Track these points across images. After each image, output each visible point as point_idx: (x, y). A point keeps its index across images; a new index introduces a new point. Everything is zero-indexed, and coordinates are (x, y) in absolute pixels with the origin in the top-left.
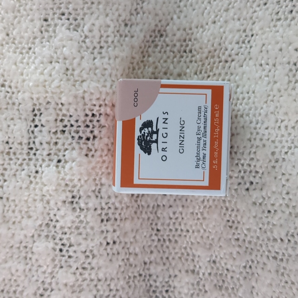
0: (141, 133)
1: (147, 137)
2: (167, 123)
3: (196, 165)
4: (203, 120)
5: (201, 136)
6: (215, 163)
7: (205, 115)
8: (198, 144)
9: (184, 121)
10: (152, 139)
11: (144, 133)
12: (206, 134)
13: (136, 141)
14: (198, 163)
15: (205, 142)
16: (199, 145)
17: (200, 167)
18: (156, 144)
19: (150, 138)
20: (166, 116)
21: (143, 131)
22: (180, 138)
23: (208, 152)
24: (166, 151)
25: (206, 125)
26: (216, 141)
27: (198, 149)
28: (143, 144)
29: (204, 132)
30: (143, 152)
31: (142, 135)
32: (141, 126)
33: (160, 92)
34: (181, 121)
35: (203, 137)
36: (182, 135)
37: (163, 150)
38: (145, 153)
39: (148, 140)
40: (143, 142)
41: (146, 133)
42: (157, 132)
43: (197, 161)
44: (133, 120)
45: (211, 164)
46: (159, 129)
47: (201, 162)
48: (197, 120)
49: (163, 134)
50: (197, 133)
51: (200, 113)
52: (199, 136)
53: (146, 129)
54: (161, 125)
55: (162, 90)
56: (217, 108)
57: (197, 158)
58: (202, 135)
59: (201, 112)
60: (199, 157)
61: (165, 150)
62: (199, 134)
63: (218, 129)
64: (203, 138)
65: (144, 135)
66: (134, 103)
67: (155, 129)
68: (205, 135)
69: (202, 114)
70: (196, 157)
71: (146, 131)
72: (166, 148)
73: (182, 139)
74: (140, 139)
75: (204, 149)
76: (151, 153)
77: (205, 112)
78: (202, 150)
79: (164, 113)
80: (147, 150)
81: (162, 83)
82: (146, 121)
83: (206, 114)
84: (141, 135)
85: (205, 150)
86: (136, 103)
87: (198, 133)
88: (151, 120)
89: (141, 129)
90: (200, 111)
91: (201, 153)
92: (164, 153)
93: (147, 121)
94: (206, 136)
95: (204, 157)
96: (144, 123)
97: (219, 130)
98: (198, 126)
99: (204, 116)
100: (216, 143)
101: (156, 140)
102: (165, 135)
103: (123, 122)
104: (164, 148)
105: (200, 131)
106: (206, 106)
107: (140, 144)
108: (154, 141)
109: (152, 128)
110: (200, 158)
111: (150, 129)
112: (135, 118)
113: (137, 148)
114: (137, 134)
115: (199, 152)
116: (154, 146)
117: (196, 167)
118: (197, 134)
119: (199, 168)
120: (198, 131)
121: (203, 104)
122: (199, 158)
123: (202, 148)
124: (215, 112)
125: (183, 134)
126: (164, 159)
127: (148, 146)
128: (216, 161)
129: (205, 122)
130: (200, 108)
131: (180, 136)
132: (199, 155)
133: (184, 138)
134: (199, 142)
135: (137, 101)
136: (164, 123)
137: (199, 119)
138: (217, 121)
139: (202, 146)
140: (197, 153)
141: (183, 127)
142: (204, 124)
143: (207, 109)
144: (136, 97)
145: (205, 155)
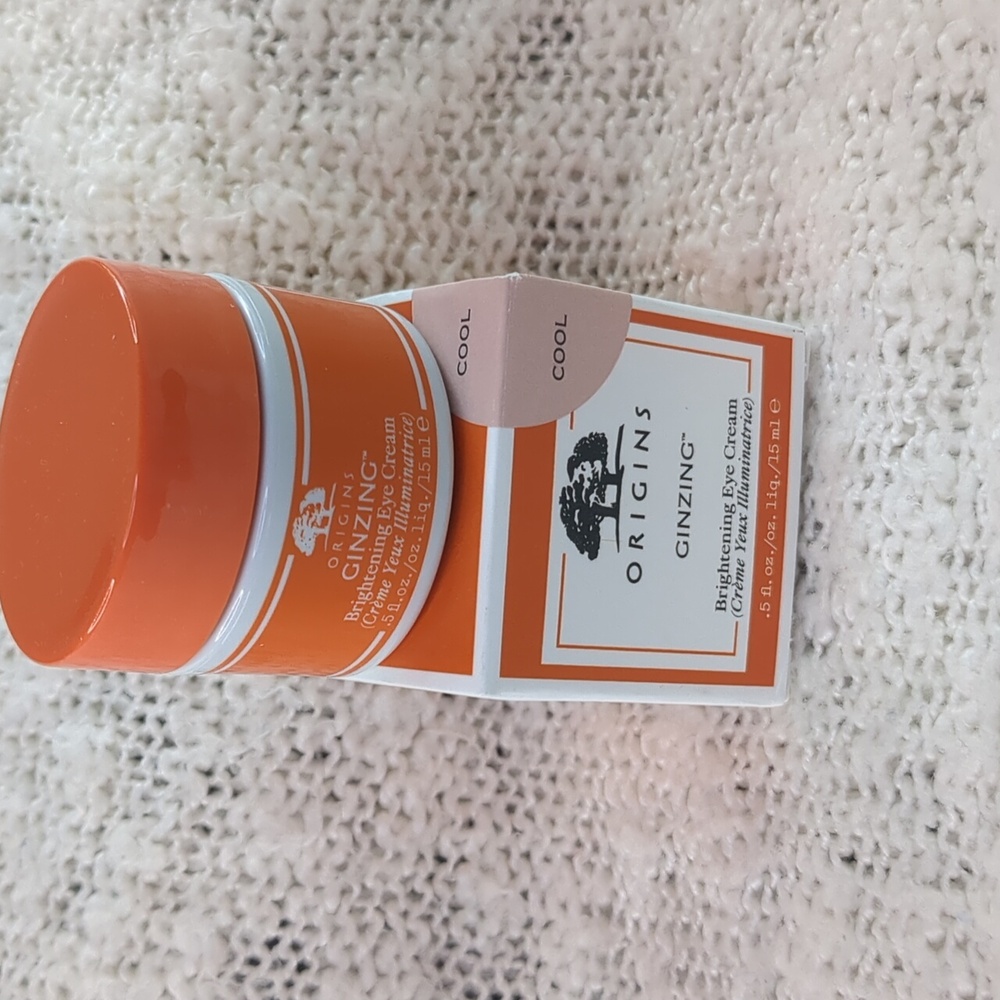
0: (571, 480)
1: (589, 492)
2: (646, 449)
3: (718, 598)
4: (740, 447)
5: (734, 500)
6: (765, 594)
7: (745, 429)
8: (726, 529)
9: (690, 445)
10: (603, 501)
11: (581, 476)
12: (747, 496)
13: (556, 508)
14: (724, 592)
15: (743, 523)
16: (728, 532)
17: (729, 608)
18: (614, 520)
19: (596, 499)
20: (643, 423)
21: (578, 472)
22: (679, 506)
23: (749, 557)
24: (641, 547)
25: (748, 464)
26: (772, 520)
27: (726, 544)
28: (576, 520)
29: (742, 488)
30: (576, 549)
31: (574, 485)
32: (571, 453)
33: (628, 337)
34: (684, 444)
35: (739, 503)
36: (686, 493)
37: (633, 542)
38: (582, 552)
39: (591, 505)
40: (577, 511)
41: (586, 478)
42: (617, 479)
43: (722, 587)
44: (550, 429)
45: (757, 598)
46: (623, 467)
47: (731, 591)
48: (726, 447)
49: (634, 485)
50: (725, 492)
51: (735, 424)
52: (729, 501)
53: (587, 464)
54: (630, 456)
55: (637, 330)
56: (775, 412)
57: (723, 577)
58: (739, 497)
59: (735, 419)
60: (727, 571)
61: (639, 543)
62: (730, 493)
63: (777, 480)
64: (739, 509)
65: (579, 486)
66: (555, 367)
67: (612, 470)
68: (744, 497)
69: (740, 423)
70: (719, 571)
71: (587, 470)
72: (642, 536)
73: (685, 507)
74: (568, 498)
75: (740, 547)
76: (600, 551)
77: (746, 420)
78: (737, 549)
79: (640, 411)
80: (588, 542)
81: (634, 307)
82: (587, 436)
83: (748, 425)
84: (571, 485)
85: (744, 549)
86: (559, 366)
87: (728, 490)
88: (603, 434)
89: (573, 464)
90: (733, 416)
91: (734, 555)
92: (634, 555)
93: (591, 435)
94: (746, 501)
95: (740, 572)
96: (581, 441)
97: (779, 482)
98: (728, 467)
99: (744, 434)
100: (772, 526)
101: (613, 504)
102: (640, 492)
103: (517, 431)
104: (637, 537)
105: (733, 484)
106: (749, 402)
107: (567, 519)
108: (608, 508)
109: (604, 463)
110: (729, 576)
111: (598, 464)
112: (555, 422)
113: (558, 529)
114: (561, 480)
115: (726, 556)
116: (607, 525)
117: (717, 609)
118: (724, 495)
119: (724, 609)
120: (728, 482)
121: (741, 394)
122: (725, 574)
123: (737, 542)
124: (771, 423)
125: (689, 491)
126: (634, 574)
127: (591, 528)
128: (770, 588)
129: (746, 454)
130: (734, 404)
131: (681, 496)
132: (727, 565)
133: (689, 504)
134: (728, 520)
135: (562, 361)
136: (638, 446)
137: (730, 442)
138: (775, 455)
139: (735, 534)
140: (723, 559)
141: (690, 467)
142: (744, 462)
143: (751, 409)
144: (559, 346)
145: (743, 566)
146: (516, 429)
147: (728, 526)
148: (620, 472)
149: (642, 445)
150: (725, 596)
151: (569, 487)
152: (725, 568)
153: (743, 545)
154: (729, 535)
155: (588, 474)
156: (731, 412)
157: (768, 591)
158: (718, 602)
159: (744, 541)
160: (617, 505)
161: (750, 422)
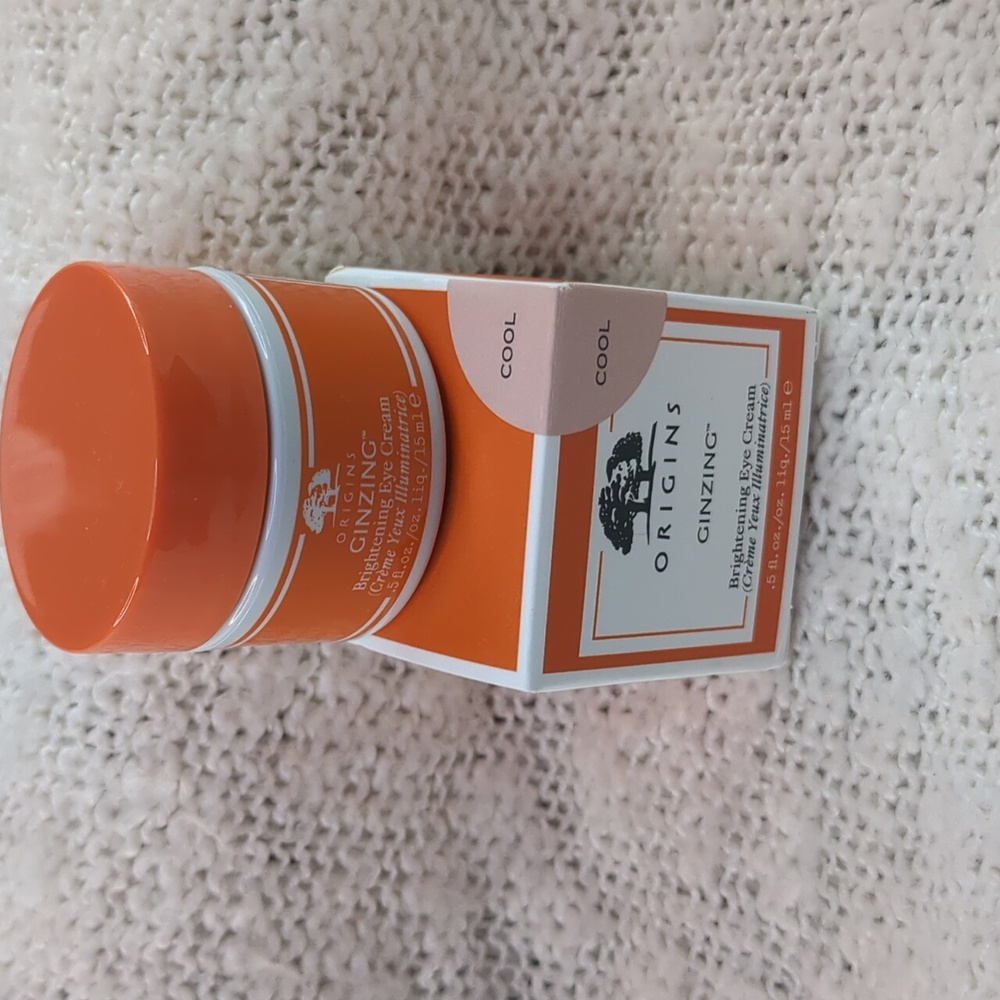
0: (609, 481)
1: (625, 490)
2: (676, 443)
3: (732, 577)
4: (757, 431)
5: (750, 483)
6: (771, 567)
7: (762, 413)
8: (741, 511)
9: (714, 434)
10: (637, 498)
11: (619, 476)
12: (760, 477)
13: (596, 508)
14: (738, 570)
15: (756, 503)
16: (743, 513)
17: (741, 584)
18: (645, 514)
19: (631, 496)
20: (673, 419)
21: (616, 472)
22: (703, 493)
23: (759, 535)
24: (668, 537)
25: (763, 446)
26: (780, 498)
27: (741, 525)
28: (613, 518)
29: (757, 470)
30: (612, 545)
31: (612, 485)
32: (611, 455)
33: (664, 334)
34: (708, 435)
35: (753, 485)
36: (708, 481)
37: (661, 533)
38: (617, 549)
39: (626, 502)
40: (614, 510)
41: (622, 477)
43: (735, 566)
44: (592, 434)
45: (764, 572)
46: (655, 463)
47: (743, 569)
48: (745, 432)
49: (664, 479)
50: (742, 476)
51: (753, 409)
52: (746, 484)
53: (623, 464)
54: (662, 451)
55: (672, 328)
56: (788, 393)
57: (737, 556)
58: (753, 479)
59: (753, 404)
60: (740, 550)
61: (666, 534)
62: (747, 475)
63: (786, 459)
64: (754, 490)
65: (616, 486)
66: (598, 373)
68: (758, 479)
69: (758, 407)
70: (734, 551)
71: (624, 469)
72: (669, 527)
73: (707, 495)
75: (753, 527)
76: (632, 545)
77: (762, 405)
78: (749, 528)
79: (671, 407)
80: (622, 538)
81: (670, 305)
82: (625, 437)
83: (764, 410)
84: (609, 485)
85: (756, 528)
86: (601, 371)
87: (744, 474)
88: (639, 433)
89: (612, 465)
90: (751, 402)
91: (748, 534)
92: (662, 545)
93: (628, 435)
94: (760, 482)
95: (752, 550)
96: (619, 442)
97: (788, 461)
98: (746, 451)
99: (760, 419)
100: (780, 503)
101: (645, 499)
102: (668, 485)
104: (665, 528)
105: (749, 467)
106: (766, 386)
107: (605, 519)
108: (641, 504)
109: (639, 461)
110: (742, 554)
111: (633, 464)
112: (597, 426)
113: (597, 528)
114: (601, 481)
115: (740, 537)
116: (639, 520)
117: (731, 586)
118: (741, 479)
119: (737, 586)
120: (744, 466)
121: (758, 379)
122: (739, 554)
123: (750, 521)
124: (784, 404)
125: (711, 479)
126: (661, 563)
127: (626, 525)
128: (776, 562)
129: (762, 438)
130: (752, 390)
131: (704, 485)
132: (741, 545)
133: (711, 491)
134: (743, 502)
135: (604, 366)
136: (669, 441)
137: (748, 427)
138: (786, 435)
139: (749, 514)
140: (738, 540)
141: (713, 455)
142: (759, 445)
143: (767, 394)
144: (602, 352)
145: (754, 543)
146: (562, 437)
147: (743, 508)
148: (652, 467)
149: (672, 440)
150: (738, 574)
151: (607, 488)
152: (739, 548)
153: (754, 524)
154: (744, 516)
155: (625, 473)
156: (750, 399)
157: (774, 564)
158: (732, 580)
159: (756, 520)
160: (648, 500)
161: (766, 406)
